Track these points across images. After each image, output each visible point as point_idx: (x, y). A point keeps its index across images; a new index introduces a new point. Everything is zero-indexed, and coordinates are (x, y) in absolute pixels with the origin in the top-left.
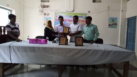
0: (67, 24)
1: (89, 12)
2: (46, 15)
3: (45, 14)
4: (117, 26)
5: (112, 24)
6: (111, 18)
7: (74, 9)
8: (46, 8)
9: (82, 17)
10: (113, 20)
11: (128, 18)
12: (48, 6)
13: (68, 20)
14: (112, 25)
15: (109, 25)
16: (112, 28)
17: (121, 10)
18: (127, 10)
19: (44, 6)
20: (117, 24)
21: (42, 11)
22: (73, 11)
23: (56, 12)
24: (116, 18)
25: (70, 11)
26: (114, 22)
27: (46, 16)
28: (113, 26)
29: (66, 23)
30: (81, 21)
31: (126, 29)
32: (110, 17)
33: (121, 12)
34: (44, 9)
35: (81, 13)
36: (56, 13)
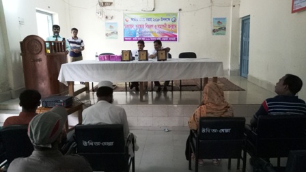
0: (145, 32)
1: (180, 10)
2: (109, 18)
3: (107, 17)
4: (226, 32)
5: (217, 28)
6: (216, 19)
7: (155, 5)
8: (108, 7)
9: (169, 19)
10: (219, 22)
11: (242, 18)
12: (111, 3)
13: (147, 26)
14: (217, 30)
15: (214, 31)
16: (217, 36)
17: (232, 4)
18: (241, 4)
19: (104, 3)
20: (225, 28)
21: (101, 13)
22: (154, 10)
23: (125, 12)
24: (225, 19)
25: (149, 10)
26: (221, 26)
27: (109, 21)
28: (220, 32)
29: (143, 31)
30: (167, 27)
31: (240, 36)
32: (215, 17)
33: (232, 7)
34: (105, 8)
35: (167, 12)
36: (125, 15)
